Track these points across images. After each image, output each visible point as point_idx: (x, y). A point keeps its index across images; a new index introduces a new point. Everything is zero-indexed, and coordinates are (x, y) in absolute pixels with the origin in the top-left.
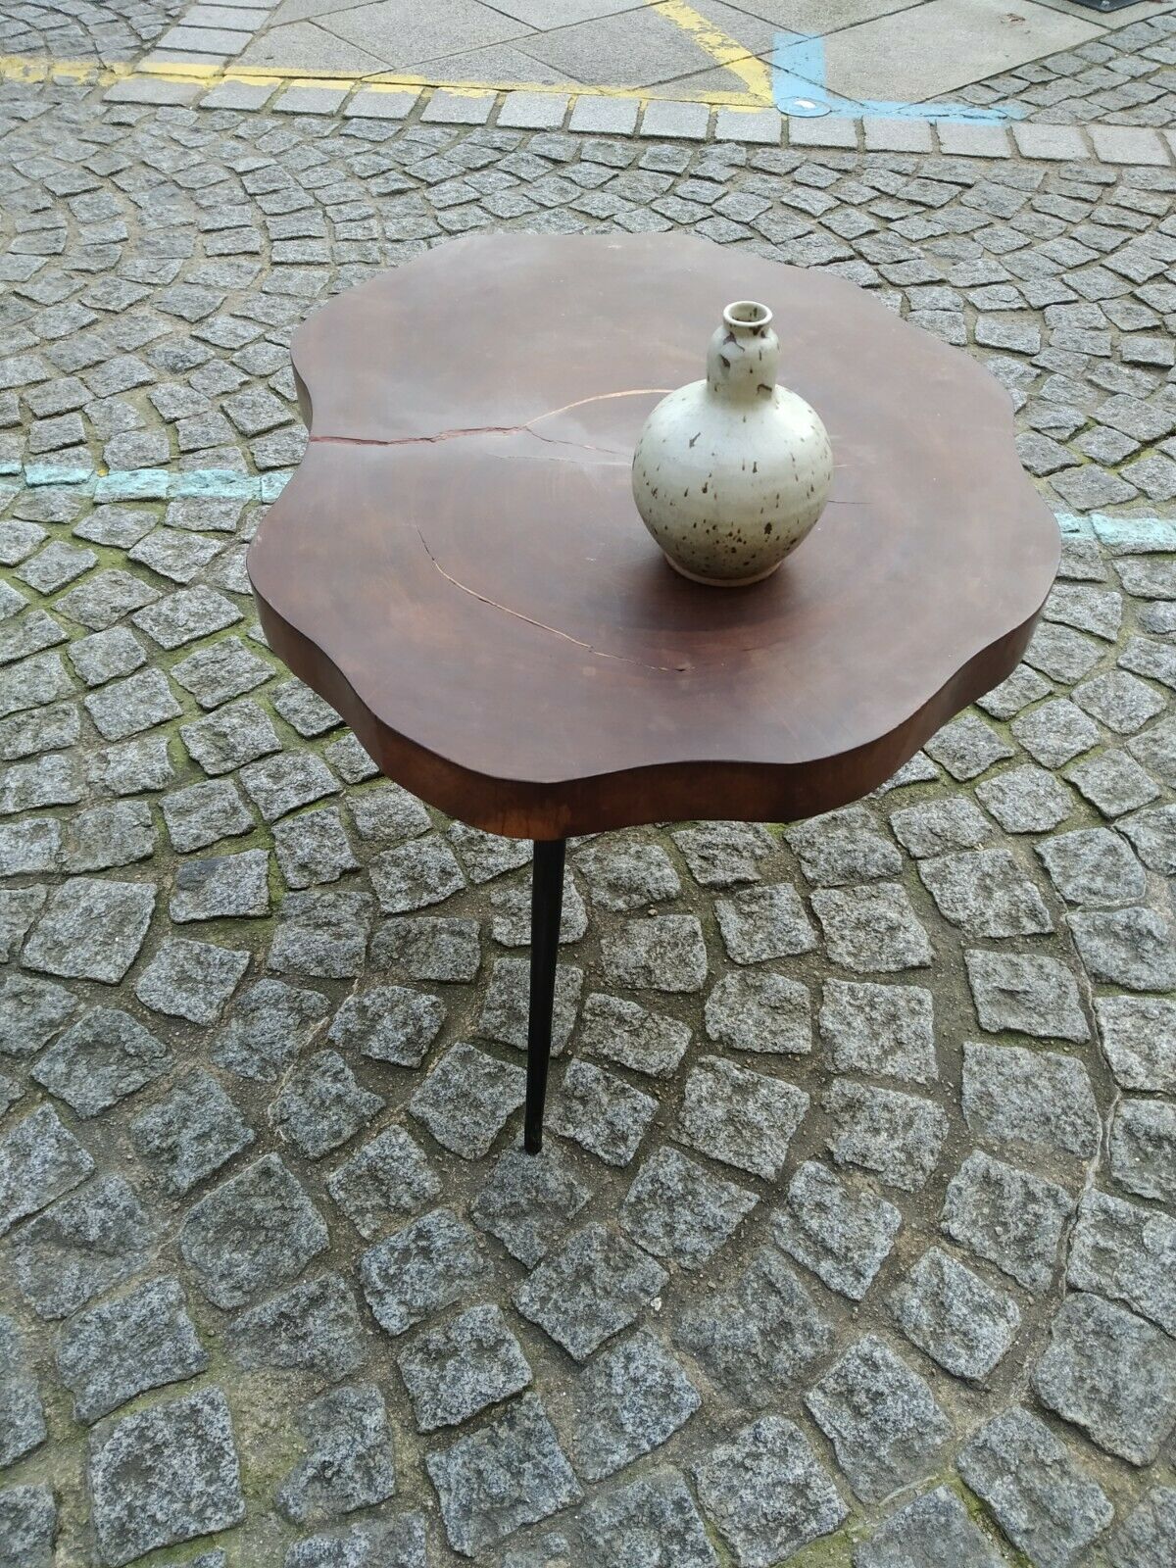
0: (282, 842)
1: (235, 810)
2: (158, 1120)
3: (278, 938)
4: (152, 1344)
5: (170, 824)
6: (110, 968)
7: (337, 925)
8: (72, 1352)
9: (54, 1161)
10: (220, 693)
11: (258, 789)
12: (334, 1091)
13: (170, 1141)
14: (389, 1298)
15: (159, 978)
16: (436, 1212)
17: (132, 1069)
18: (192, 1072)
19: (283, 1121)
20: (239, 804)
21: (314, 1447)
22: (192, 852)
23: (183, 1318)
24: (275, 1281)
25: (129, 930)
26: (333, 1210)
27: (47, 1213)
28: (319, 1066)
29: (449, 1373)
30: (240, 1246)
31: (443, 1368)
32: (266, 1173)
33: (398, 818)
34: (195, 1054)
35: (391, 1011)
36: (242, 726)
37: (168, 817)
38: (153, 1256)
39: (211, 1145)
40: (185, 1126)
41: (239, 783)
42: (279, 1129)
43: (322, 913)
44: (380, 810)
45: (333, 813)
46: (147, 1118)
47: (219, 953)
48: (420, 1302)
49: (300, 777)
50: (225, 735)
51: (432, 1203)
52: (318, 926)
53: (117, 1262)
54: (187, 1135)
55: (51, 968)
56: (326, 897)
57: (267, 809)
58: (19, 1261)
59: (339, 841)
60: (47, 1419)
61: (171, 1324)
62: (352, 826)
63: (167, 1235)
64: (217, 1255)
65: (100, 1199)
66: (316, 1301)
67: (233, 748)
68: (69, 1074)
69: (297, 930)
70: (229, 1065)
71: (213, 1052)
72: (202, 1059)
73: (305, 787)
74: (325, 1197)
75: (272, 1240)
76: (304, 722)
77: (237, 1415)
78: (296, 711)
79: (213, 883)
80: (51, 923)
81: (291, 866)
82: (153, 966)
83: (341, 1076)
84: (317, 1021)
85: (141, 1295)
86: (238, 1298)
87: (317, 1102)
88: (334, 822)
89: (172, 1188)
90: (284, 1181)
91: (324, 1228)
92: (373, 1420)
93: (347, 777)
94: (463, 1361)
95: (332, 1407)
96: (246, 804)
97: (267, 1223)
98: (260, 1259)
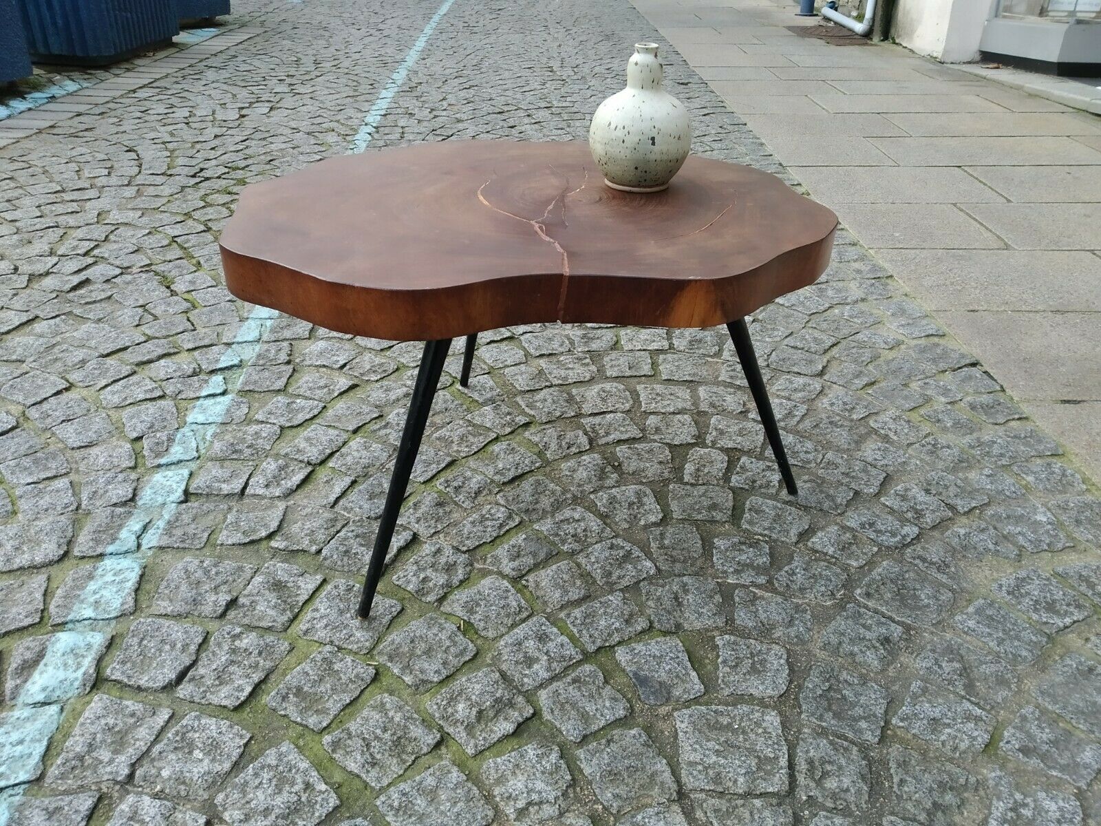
0: (605, 641)
1: (574, 681)
2: (868, 653)
3: (698, 625)
4: (993, 619)
5: (602, 723)
6: (768, 719)
8: (1024, 653)
9: (930, 703)
10: (416, 731)
11: (549, 669)
12: (803, 572)
13: (878, 645)
14: (904, 533)
15: (763, 683)
16: (848, 524)
17: (840, 682)
18: (824, 648)
19: (833, 594)
20: (568, 679)
21: (987, 550)
22: (629, 701)
23: (971, 610)
24: (922, 579)
25: (725, 721)
26: (871, 564)
27: (963, 693)
28: (787, 585)
29: (924, 507)
30: (915, 597)
31: (923, 510)
32: (868, 595)
33: (566, 577)
35: (734, 558)
36: (468, 699)
37: (594, 727)
38: (948, 636)
39: (869, 622)
40: (864, 638)
41: (543, 685)
42: (838, 596)
43: (668, 602)
44: (560, 587)
45: (568, 615)
46: (869, 661)
47: (725, 653)
48: (897, 523)
49: (531, 644)
50: (480, 712)
52: (680, 604)
53: (962, 652)
54: (868, 635)
55: (783, 762)
56: (653, 605)
57: (571, 659)
58: (999, 700)
59: (598, 605)
60: (1061, 657)
61: (977, 613)
62: (578, 603)
63: (932, 633)
64: (928, 606)
65: (936, 668)
66: (924, 560)
67: (498, 700)
68: (864, 718)
69: (687, 615)
71: (802, 642)
72: (811, 646)
73: (542, 638)
74: (866, 568)
75: (903, 585)
79: (661, 676)
80: (741, 780)
81: (630, 629)
82: (752, 691)
83: (790, 572)
84: (754, 593)
85: (974, 631)
86: (944, 591)
87: (812, 580)
88: (578, 612)
89: (904, 636)
90: (868, 585)
93: (525, 615)
94: (915, 504)
95: (965, 548)
96: (567, 674)
97: (896, 589)
98: (918, 587)
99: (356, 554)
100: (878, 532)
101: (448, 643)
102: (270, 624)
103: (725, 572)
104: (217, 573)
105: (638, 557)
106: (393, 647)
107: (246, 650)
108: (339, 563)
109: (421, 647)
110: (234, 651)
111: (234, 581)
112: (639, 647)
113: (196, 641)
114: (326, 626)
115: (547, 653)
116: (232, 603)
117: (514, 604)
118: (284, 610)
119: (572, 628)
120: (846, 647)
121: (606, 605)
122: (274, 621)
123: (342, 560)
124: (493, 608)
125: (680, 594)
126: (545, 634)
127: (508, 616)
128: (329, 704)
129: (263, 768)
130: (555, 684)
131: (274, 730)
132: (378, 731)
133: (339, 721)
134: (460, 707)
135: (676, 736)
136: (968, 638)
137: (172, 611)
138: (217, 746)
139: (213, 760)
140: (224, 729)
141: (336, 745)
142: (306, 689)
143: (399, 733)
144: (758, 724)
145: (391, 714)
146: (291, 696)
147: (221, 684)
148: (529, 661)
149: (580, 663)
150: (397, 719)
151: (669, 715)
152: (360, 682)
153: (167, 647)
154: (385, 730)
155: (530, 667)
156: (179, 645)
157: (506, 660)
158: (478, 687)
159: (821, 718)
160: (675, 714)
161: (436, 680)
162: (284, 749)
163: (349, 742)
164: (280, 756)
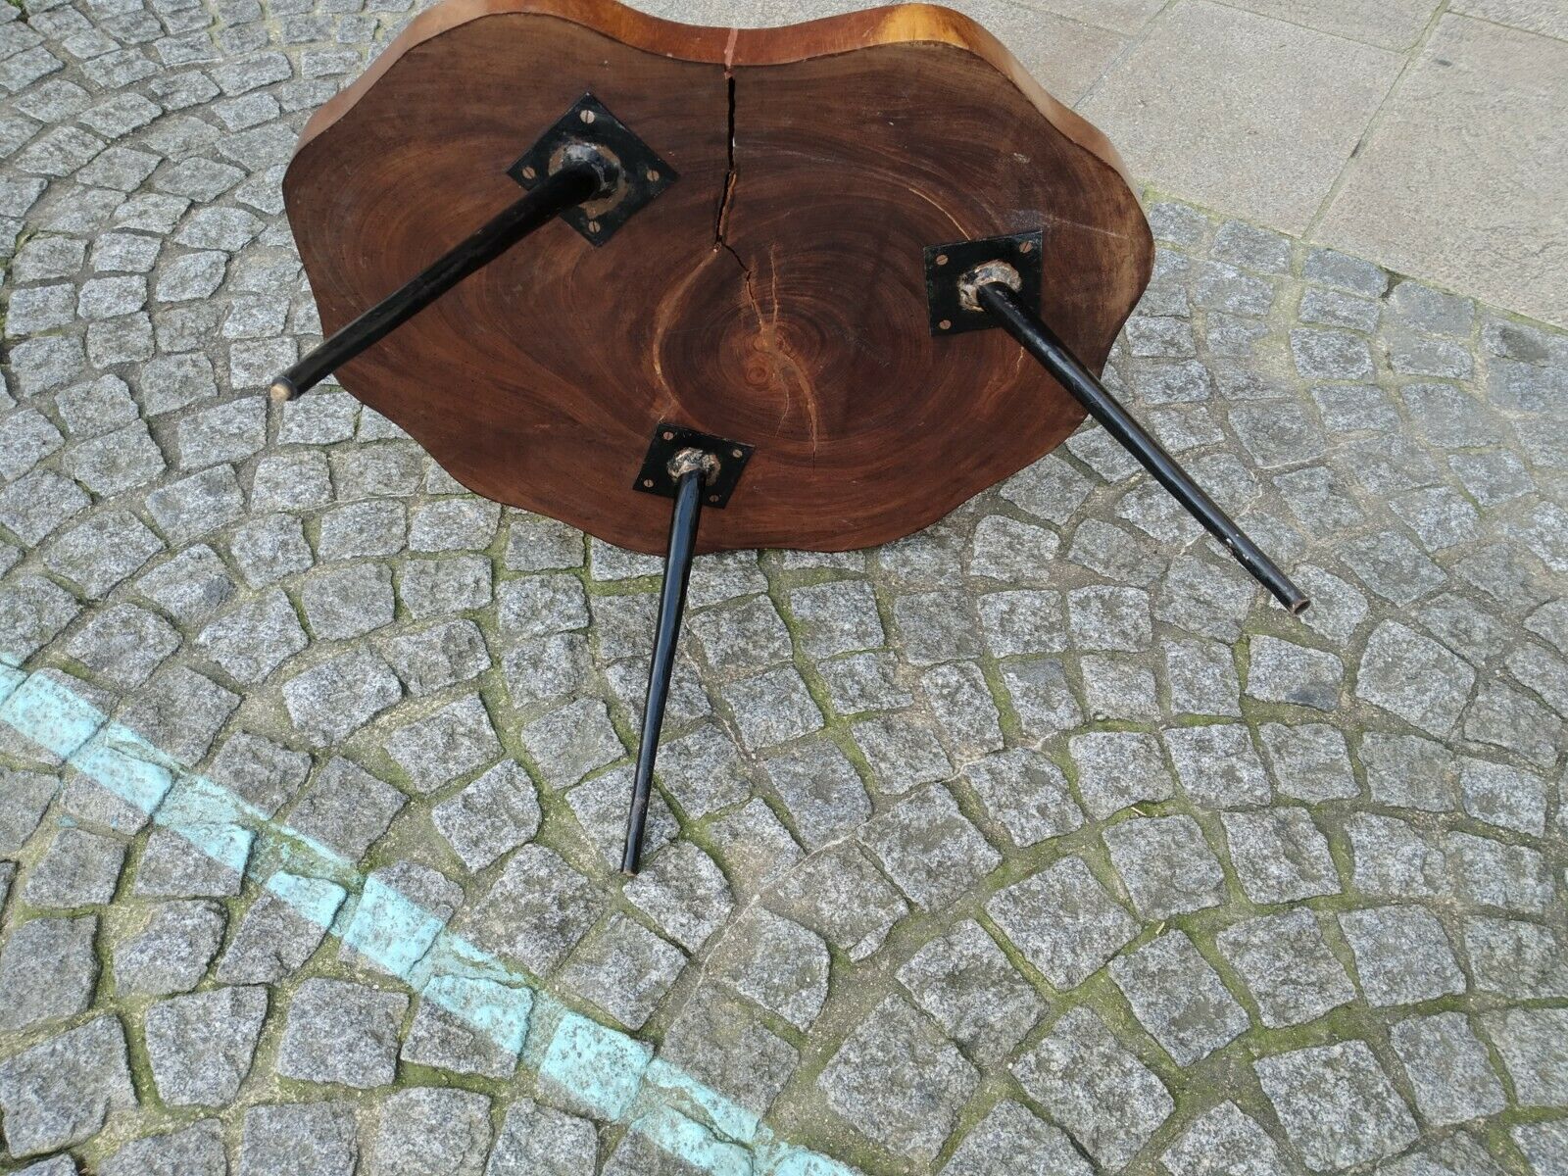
0: (1232, 695)
1: (1278, 750)
2: (1342, 511)
3: (1244, 607)
4: (1342, 403)
5: (1346, 759)
6: (1394, 631)
7: (1190, 597)
8: (1390, 415)
9: (1420, 513)
10: (1290, 926)
11: (1254, 765)
13: (1334, 497)
14: (1196, 375)
15: (1349, 607)
16: (1157, 402)
17: (1368, 553)
18: (1318, 536)
19: (1251, 482)
20: (1273, 756)
21: (1249, 339)
22: (1323, 722)
23: (1323, 408)
24: (1265, 409)
25: (1380, 664)
26: (1224, 425)
27: (1416, 485)
30: (1285, 430)
32: (1266, 459)
33: (1112, 674)
34: (1316, 549)
35: (1159, 519)
36: (1265, 858)
37: (1348, 768)
38: (1343, 444)
39: (1304, 482)
40: (1324, 501)
41: (1273, 781)
43: (1200, 611)
44: (1128, 688)
45: (1177, 705)
46: (1350, 516)
48: (1178, 368)
49: (1206, 761)
50: (1288, 856)
51: (1156, 408)
52: (1208, 604)
53: (1369, 450)
54: (1321, 495)
55: (1447, 653)
56: (1197, 626)
57: (1245, 738)
58: (1433, 469)
59: (1177, 672)
60: (1400, 395)
61: (1330, 407)
63: (1335, 452)
64: (1301, 431)
66: (1236, 389)
67: (1277, 832)
68: (1416, 566)
70: (1290, 529)
71: (1302, 545)
72: (1311, 543)
73: (1203, 746)
74: (1229, 434)
75: (1266, 426)
76: (1191, 834)
77: (1292, 364)
78: (1200, 856)
79: (1304, 677)
80: (1455, 694)
81: (1226, 665)
82: (1355, 621)
85: (1349, 424)
86: (1288, 406)
88: (1178, 694)
89: (1332, 472)
90: (1254, 449)
91: (1230, 417)
92: (1215, 335)
95: (1235, 350)
96: (1266, 753)
97: (1267, 435)
98: (1273, 418)
99: (940, 864)
100: (1181, 390)
101: (1169, 839)
102: (1033, 1016)
103: (1175, 539)
104: (882, 1048)
105: (1112, 593)
106: (1145, 897)
107: (1074, 1060)
108: (947, 891)
109: (1159, 867)
110: (1068, 1075)
111: (911, 1032)
112: (1255, 672)
113: (1027, 1119)
114: (1073, 951)
115: (1228, 755)
116: (965, 1048)
117: (1135, 744)
118: (1012, 990)
119: (1201, 713)
120: (1329, 521)
121: (1179, 663)
122: (1030, 1009)
123: (944, 886)
124: (1131, 767)
125: (1195, 594)
126: (1197, 741)
127: (1149, 761)
128: (1213, 998)
129: (1288, 1103)
130: (1277, 772)
131: (1225, 1074)
132: (1278, 964)
133: (1244, 998)
134: (1274, 870)
135: (1384, 711)
136: (1353, 435)
137: (943, 1133)
138: (1235, 1144)
139: (1256, 1154)
140: (1212, 1128)
141: (1278, 1015)
142: (1176, 1015)
143: (1286, 944)
144: (1396, 642)
145: (1256, 940)
146: (1181, 1035)
147: (1122, 1110)
148: (1230, 775)
149: (1255, 735)
150: (1267, 938)
151: (1355, 701)
152: (1190, 953)
153: (1021, 1159)
154: (1279, 958)
155: (1240, 780)
156: (1025, 1142)
157: (1217, 797)
158: (1252, 840)
159: (1408, 596)
160: (1359, 694)
161: (1222, 876)
162: (1268, 1071)
163: (1280, 1000)
164: (1276, 1076)
